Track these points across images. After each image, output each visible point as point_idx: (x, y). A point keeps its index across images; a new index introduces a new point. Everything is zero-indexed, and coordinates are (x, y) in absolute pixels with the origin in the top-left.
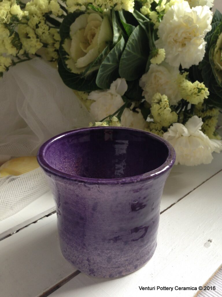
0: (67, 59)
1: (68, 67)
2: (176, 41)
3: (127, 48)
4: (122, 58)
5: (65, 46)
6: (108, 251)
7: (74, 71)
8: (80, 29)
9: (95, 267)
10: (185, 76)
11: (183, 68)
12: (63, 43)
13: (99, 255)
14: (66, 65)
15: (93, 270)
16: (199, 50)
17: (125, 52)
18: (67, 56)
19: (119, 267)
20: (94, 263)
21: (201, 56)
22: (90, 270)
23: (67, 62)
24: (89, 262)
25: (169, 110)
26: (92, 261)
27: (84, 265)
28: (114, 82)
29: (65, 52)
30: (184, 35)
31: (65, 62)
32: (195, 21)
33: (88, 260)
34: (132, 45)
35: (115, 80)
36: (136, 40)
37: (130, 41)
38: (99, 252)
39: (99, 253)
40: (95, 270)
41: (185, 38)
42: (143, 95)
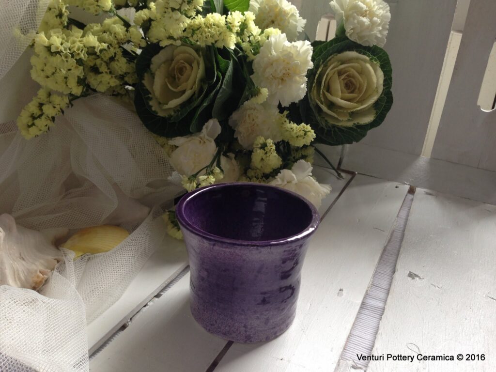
0: (151, 99)
1: (153, 109)
2: (275, 78)
3: (223, 86)
4: (218, 97)
5: (146, 82)
6: (267, 312)
7: (161, 114)
8: (164, 62)
9: (252, 332)
10: (285, 116)
11: (283, 106)
12: (143, 79)
13: (258, 318)
14: (151, 107)
15: (249, 336)
16: (300, 89)
17: (221, 91)
18: (150, 96)
19: (274, 328)
20: (252, 328)
21: (302, 95)
22: (246, 337)
23: (151, 103)
24: (246, 328)
25: (275, 156)
26: (249, 327)
27: (240, 333)
28: (206, 124)
29: (147, 90)
30: (284, 71)
31: (148, 103)
32: (294, 56)
33: (245, 326)
34: (227, 80)
35: (207, 121)
38: (258, 315)
39: (258, 317)
40: (252, 335)
41: (284, 74)
42: (235, 137)
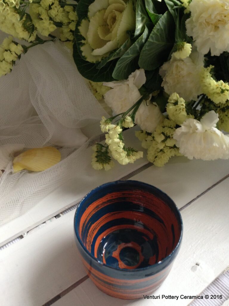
0: (83, 44)
1: (83, 54)
4: (144, 49)
5: (81, 29)
7: (89, 60)
8: (99, 11)
12: (80, 25)
14: (81, 52)
18: (83, 41)
23: (82, 49)
28: (132, 73)
29: (81, 36)
34: (156, 34)
35: (134, 71)
36: (161, 29)
37: (154, 32)
42: (162, 86)
